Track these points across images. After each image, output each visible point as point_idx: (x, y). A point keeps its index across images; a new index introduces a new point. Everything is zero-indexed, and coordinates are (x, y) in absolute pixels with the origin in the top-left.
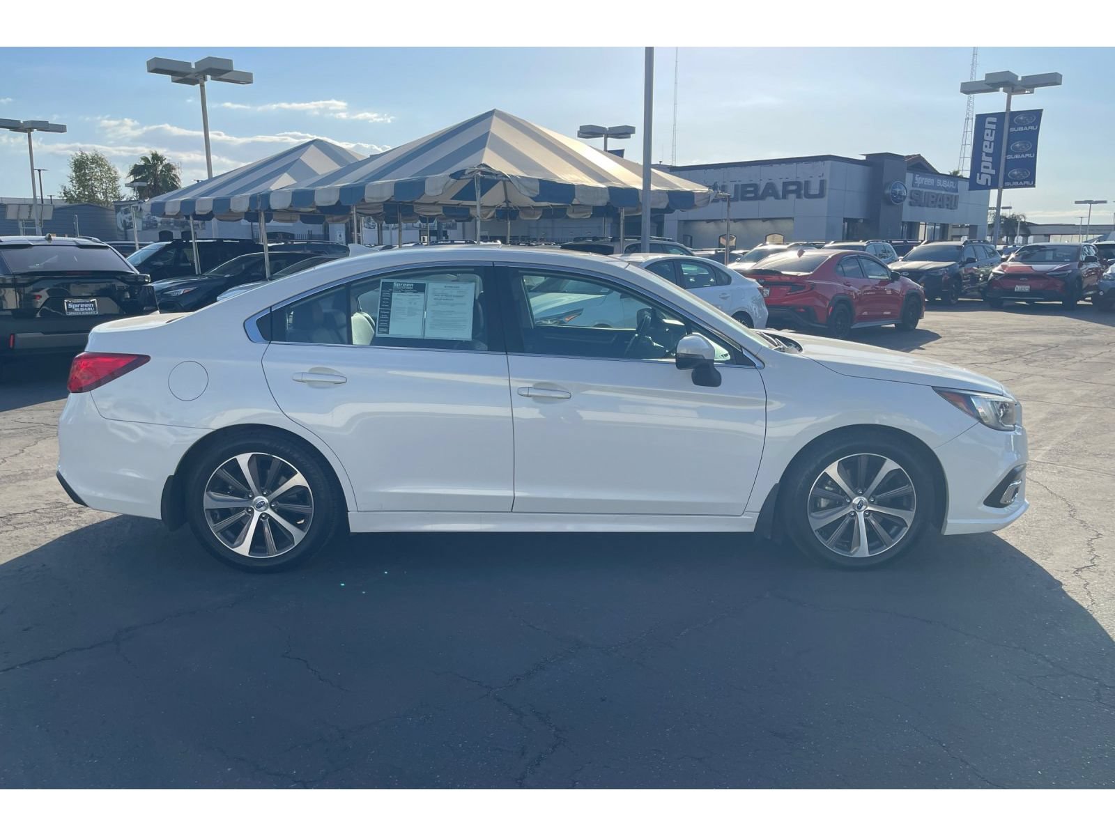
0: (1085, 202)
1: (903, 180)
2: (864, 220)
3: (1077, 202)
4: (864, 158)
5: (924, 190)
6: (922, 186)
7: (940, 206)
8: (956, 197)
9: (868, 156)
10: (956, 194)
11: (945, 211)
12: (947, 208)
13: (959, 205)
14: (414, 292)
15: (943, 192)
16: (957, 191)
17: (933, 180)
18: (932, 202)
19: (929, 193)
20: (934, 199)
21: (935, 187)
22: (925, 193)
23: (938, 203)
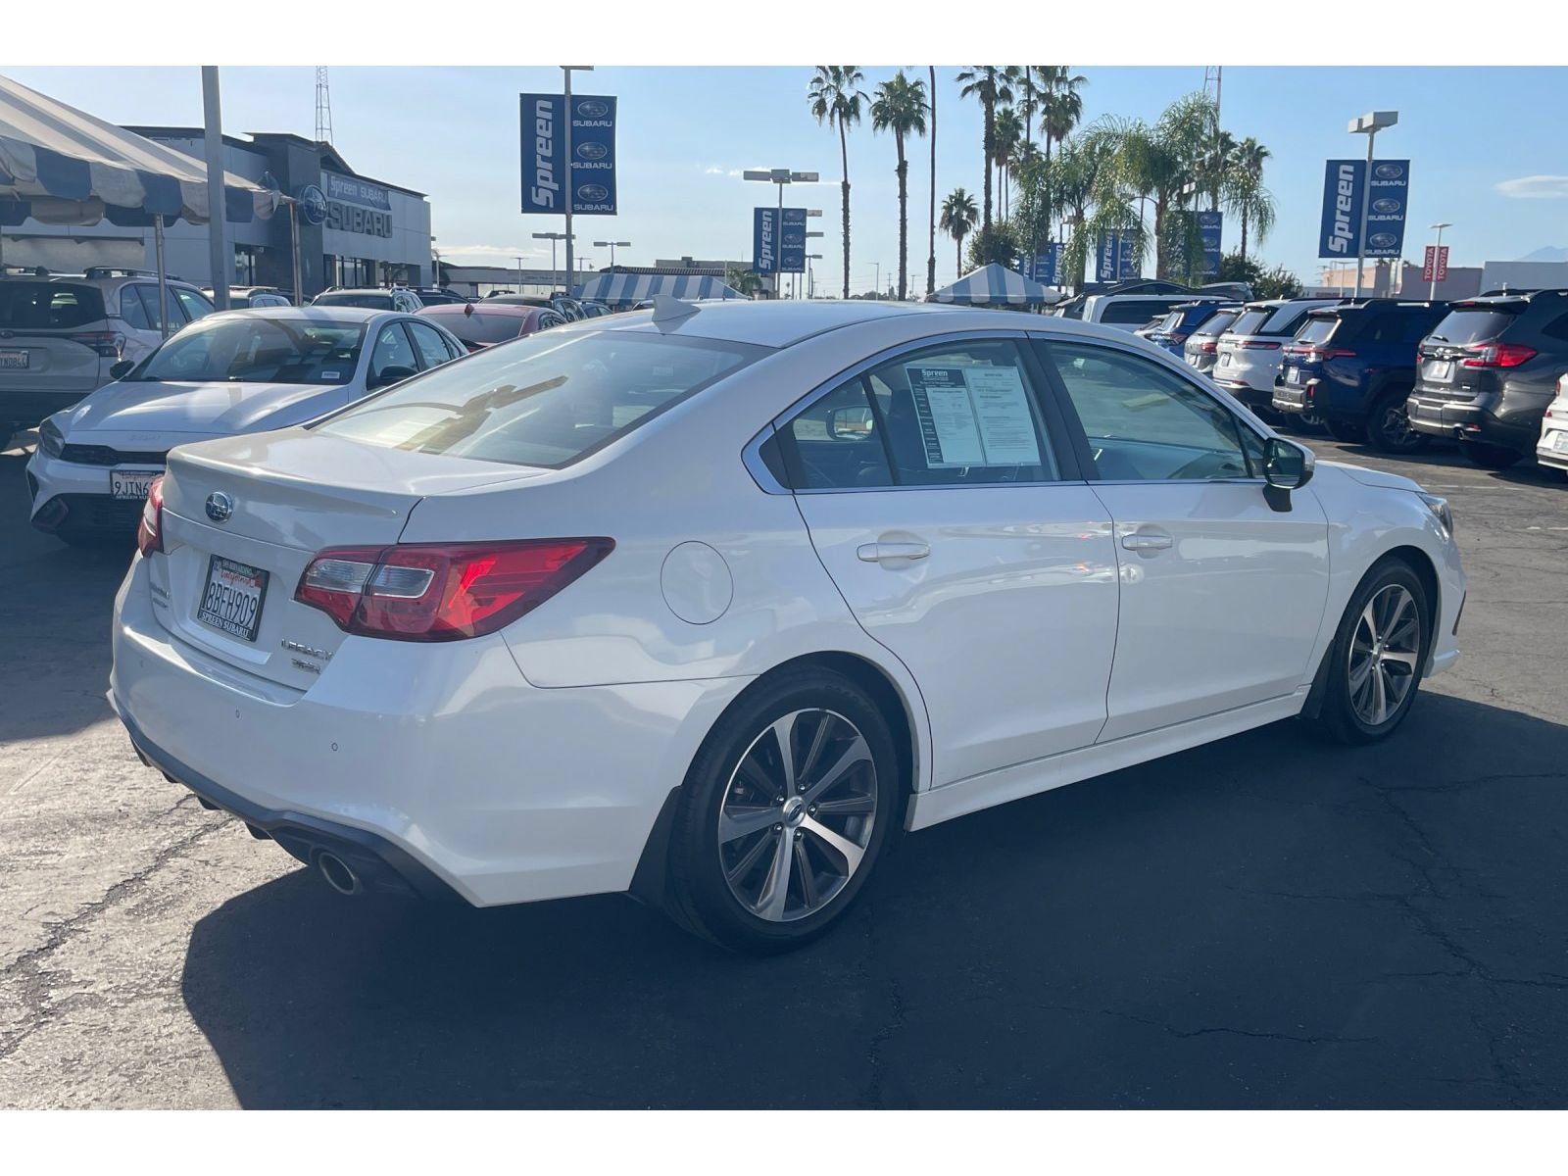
0: (547, 236)
1: (318, 183)
2: (265, 248)
3: (535, 236)
4: (250, 139)
5: (346, 203)
6: (342, 196)
7: (369, 232)
8: (388, 217)
9: (257, 136)
10: (387, 213)
11: (375, 239)
12: (379, 235)
13: (394, 231)
14: (953, 386)
15: (371, 209)
16: (390, 209)
17: (355, 187)
18: (358, 224)
19: (353, 208)
20: (359, 220)
21: (358, 199)
22: (348, 207)
23: (367, 226)
